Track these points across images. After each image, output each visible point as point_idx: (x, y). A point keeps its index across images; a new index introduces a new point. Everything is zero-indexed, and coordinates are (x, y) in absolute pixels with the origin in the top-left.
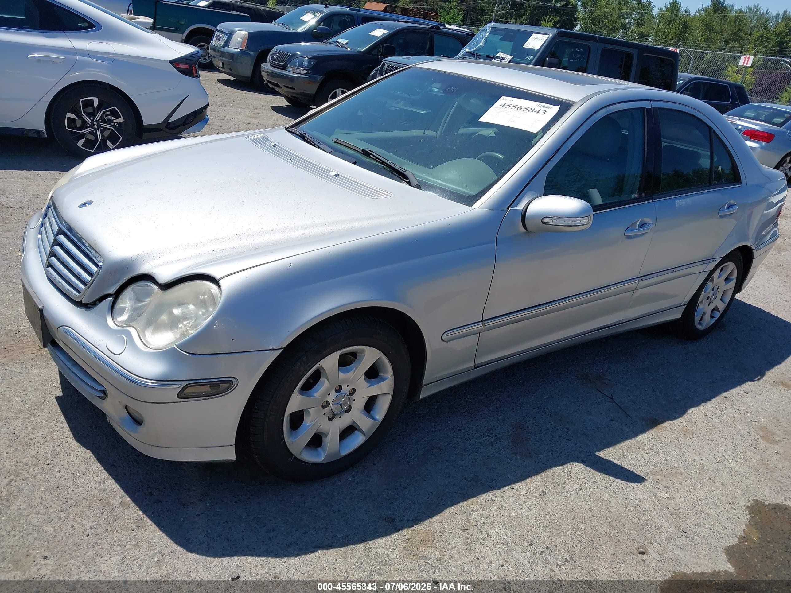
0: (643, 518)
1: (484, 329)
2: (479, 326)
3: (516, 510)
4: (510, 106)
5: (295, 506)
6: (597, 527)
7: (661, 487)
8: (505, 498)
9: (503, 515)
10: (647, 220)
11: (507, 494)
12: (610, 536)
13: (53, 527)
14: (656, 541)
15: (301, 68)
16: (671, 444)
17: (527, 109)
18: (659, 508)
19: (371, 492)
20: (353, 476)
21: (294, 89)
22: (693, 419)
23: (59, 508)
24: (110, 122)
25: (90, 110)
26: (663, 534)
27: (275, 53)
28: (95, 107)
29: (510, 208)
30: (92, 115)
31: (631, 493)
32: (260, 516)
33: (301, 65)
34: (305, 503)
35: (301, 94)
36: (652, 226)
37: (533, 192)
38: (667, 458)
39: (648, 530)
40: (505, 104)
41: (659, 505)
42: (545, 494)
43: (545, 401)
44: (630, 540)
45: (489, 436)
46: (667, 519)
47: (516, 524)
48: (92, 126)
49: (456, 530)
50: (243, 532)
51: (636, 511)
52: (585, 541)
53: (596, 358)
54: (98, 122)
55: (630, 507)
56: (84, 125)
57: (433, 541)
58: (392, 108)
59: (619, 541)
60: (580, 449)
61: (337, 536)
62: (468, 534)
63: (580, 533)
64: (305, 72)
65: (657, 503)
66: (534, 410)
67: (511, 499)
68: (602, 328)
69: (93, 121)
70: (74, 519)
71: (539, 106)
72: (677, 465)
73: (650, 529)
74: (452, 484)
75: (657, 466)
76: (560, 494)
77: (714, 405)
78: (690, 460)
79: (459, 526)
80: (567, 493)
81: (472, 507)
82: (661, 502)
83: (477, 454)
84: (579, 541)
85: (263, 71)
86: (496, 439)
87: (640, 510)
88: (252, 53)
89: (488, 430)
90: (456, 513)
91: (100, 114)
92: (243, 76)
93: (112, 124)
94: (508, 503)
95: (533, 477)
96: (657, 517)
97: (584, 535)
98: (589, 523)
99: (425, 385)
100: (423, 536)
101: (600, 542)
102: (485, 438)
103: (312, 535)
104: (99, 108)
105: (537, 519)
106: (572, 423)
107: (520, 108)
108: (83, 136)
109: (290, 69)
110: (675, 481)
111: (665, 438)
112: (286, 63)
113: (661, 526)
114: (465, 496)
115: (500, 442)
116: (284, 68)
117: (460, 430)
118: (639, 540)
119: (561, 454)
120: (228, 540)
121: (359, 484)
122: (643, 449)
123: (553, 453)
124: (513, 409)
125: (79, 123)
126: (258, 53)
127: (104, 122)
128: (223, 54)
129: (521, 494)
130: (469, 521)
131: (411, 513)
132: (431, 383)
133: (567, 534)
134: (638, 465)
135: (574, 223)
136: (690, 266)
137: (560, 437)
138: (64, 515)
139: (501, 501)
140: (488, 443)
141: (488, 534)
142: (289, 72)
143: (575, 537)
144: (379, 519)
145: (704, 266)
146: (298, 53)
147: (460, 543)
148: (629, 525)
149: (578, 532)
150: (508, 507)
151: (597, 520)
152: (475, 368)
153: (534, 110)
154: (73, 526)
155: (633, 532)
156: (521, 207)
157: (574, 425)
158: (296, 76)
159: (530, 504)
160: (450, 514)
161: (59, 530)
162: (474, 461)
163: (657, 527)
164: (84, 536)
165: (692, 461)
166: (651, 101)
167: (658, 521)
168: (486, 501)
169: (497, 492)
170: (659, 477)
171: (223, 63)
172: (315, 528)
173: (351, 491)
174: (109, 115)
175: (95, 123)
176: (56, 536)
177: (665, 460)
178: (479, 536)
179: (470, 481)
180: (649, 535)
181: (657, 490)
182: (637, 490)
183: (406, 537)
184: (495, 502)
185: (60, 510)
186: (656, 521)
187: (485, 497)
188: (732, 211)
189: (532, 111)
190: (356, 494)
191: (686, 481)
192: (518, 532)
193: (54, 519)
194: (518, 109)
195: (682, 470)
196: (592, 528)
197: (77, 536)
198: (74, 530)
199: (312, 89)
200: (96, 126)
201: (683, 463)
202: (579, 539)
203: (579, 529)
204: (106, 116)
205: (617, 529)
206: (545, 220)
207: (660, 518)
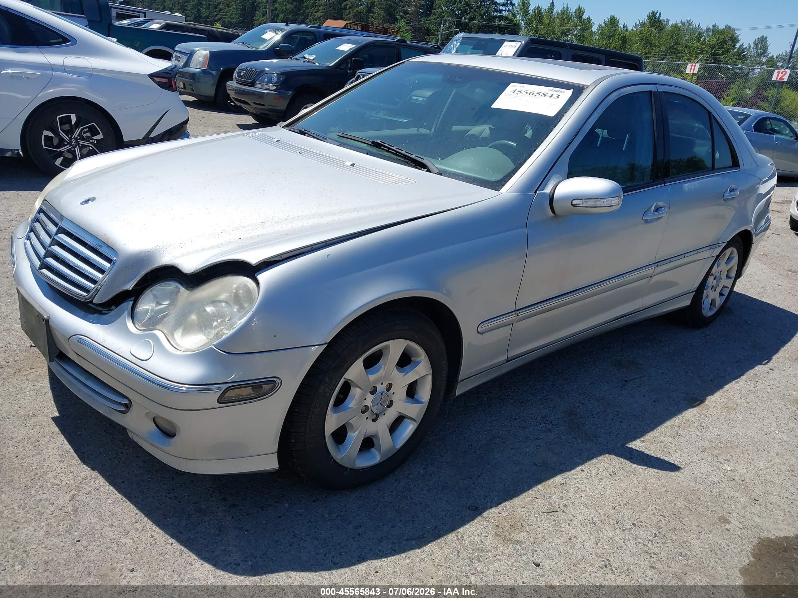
0: (715, 491)
1: (516, 319)
2: (512, 317)
3: (592, 491)
4: (521, 92)
5: (375, 501)
6: (675, 502)
7: (722, 461)
8: (578, 480)
9: (581, 496)
10: (660, 204)
11: (579, 476)
12: (690, 509)
13: (132, 539)
14: (733, 510)
15: (271, 84)
16: (718, 420)
17: (539, 94)
18: (726, 480)
19: (447, 483)
20: (424, 469)
21: (263, 105)
22: (731, 397)
23: (133, 519)
24: (88, 139)
25: (67, 127)
26: (738, 504)
27: (241, 70)
28: (73, 124)
29: (537, 192)
30: (70, 132)
31: (695, 467)
32: (342, 513)
33: (270, 81)
34: (384, 498)
35: (271, 110)
36: (666, 210)
37: (558, 175)
38: (719, 434)
39: (723, 501)
40: (515, 90)
41: (725, 477)
42: (615, 474)
43: (588, 388)
44: (710, 512)
45: (545, 423)
46: (737, 490)
47: (597, 503)
48: (70, 144)
49: (541, 513)
50: (330, 530)
51: (706, 484)
52: (668, 515)
53: (624, 345)
54: (76, 139)
55: (699, 480)
56: (62, 142)
57: (522, 526)
58: (372, 118)
59: (700, 513)
60: (635, 430)
61: (425, 527)
62: (554, 516)
63: (660, 508)
64: (275, 88)
65: (723, 475)
66: (580, 396)
67: (585, 481)
68: (622, 317)
69: (71, 138)
70: (152, 529)
71: (551, 90)
72: (729, 439)
73: (724, 500)
74: (523, 470)
75: (712, 441)
76: (630, 473)
77: (746, 383)
78: (741, 434)
79: (542, 510)
80: (636, 471)
81: (549, 491)
82: (726, 474)
83: (539, 441)
84: (661, 515)
85: (230, 90)
86: (553, 425)
87: (710, 483)
88: (214, 72)
89: (542, 418)
90: (536, 498)
91: (78, 131)
92: (206, 97)
93: (91, 141)
94: (582, 484)
95: (599, 458)
96: (727, 489)
97: (664, 510)
98: (666, 498)
99: (461, 381)
100: (511, 522)
101: (681, 515)
102: (542, 425)
103: (400, 528)
104: (77, 124)
105: (615, 497)
106: (620, 406)
107: (532, 94)
108: (60, 154)
109: (259, 86)
110: (733, 455)
111: (710, 415)
112: (254, 80)
113: (734, 497)
114: (540, 481)
115: (557, 428)
116: (252, 84)
117: (515, 419)
118: (717, 511)
119: (619, 436)
120: (317, 539)
121: (433, 476)
122: (693, 427)
123: (611, 435)
124: (560, 397)
125: (56, 141)
126: (220, 72)
127: (83, 139)
128: (184, 75)
129: (592, 475)
130: (550, 504)
131: (492, 501)
132: (466, 379)
133: (649, 510)
134: (694, 441)
135: (605, 204)
136: (699, 251)
137: (613, 420)
138: (140, 526)
139: (575, 484)
140: (546, 429)
141: (572, 515)
142: (258, 88)
143: (657, 513)
144: (463, 508)
145: (711, 251)
146: (267, 69)
147: (549, 526)
148: (704, 498)
149: (658, 507)
150: (584, 489)
151: (673, 495)
152: (507, 361)
153: (547, 95)
154: (152, 536)
155: (709, 504)
156: (548, 190)
157: (623, 408)
158: (266, 92)
159: (604, 484)
160: (529, 499)
161: (139, 542)
162: (538, 447)
163: (730, 498)
164: (168, 545)
165: (743, 435)
166: (656, 84)
167: (729, 492)
168: (561, 484)
169: (569, 474)
170: (717, 451)
171: (184, 84)
172: (401, 521)
173: (427, 483)
174: (87, 132)
175: (73, 141)
176: (137, 548)
177: (718, 436)
178: (564, 517)
179: (540, 466)
180: (725, 506)
181: (719, 464)
182: (701, 465)
183: (494, 524)
184: (570, 485)
185: (134, 521)
186: (727, 492)
187: (558, 479)
188: (734, 195)
189: (545, 96)
190: (433, 486)
191: (743, 453)
192: (602, 512)
193: (131, 531)
194: (529, 94)
195: (736, 444)
196: (671, 502)
197: (160, 545)
198: (154, 539)
199: (282, 105)
200: (74, 144)
201: (735, 437)
202: (661, 513)
203: (659, 505)
204: (84, 133)
205: (694, 502)
206: (574, 202)
207: (730, 489)
